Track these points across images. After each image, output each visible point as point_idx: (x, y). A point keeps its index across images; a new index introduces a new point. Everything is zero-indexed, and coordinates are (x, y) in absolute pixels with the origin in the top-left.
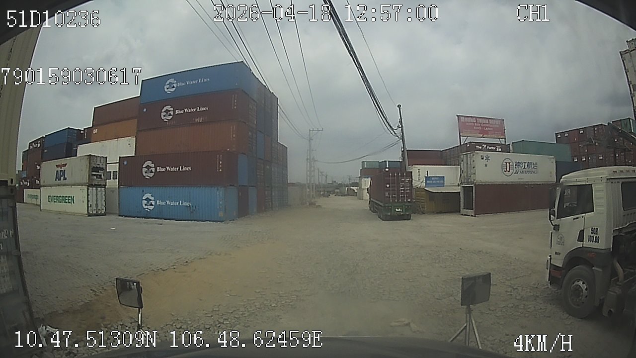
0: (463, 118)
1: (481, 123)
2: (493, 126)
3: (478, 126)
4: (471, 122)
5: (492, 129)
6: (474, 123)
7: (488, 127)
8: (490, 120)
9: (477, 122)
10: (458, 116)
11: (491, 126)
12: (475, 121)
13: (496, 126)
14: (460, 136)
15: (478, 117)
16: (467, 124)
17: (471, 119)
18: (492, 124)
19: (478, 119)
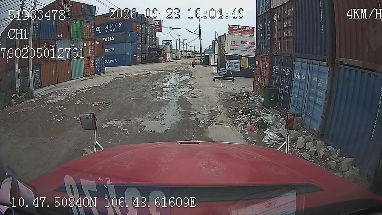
0: (231, 26)
1: (241, 28)
2: (248, 30)
5: (247, 31)
6: (237, 28)
7: (245, 30)
8: (246, 27)
9: (239, 28)
10: (229, 25)
11: (247, 30)
13: (249, 30)
16: (233, 28)
17: (236, 27)
18: (247, 29)
19: (239, 27)
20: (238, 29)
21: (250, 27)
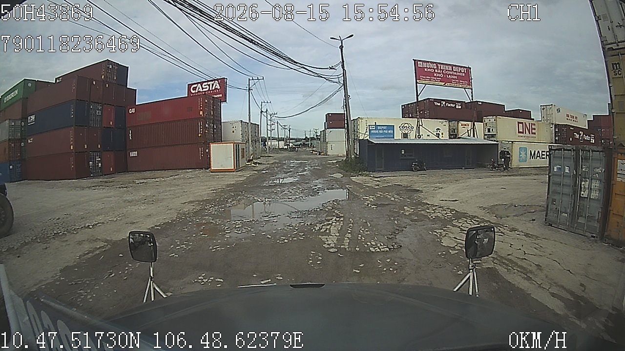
0: (421, 63)
1: (443, 70)
2: (458, 74)
3: (440, 73)
4: (431, 68)
5: (456, 77)
6: (434, 69)
7: (451, 75)
8: (454, 67)
10: (415, 60)
11: (455, 74)
12: (436, 68)
13: (461, 74)
14: (417, 83)
15: (439, 63)
16: (426, 70)
17: (431, 65)
18: (456, 72)
19: (439, 65)
20: (436, 71)
21: (461, 67)
